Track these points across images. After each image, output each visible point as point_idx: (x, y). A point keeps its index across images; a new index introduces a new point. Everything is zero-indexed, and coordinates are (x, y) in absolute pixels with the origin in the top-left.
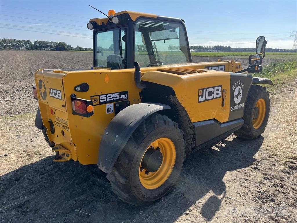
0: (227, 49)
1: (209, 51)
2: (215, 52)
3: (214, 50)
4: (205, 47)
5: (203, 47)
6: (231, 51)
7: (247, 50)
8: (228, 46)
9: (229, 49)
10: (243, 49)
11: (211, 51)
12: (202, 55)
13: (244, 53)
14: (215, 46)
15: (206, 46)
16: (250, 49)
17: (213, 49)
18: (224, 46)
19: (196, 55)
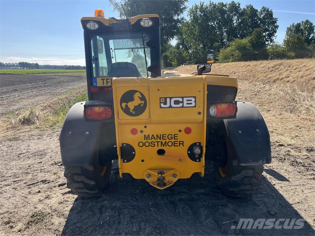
0: (35, 66)
1: (12, 68)
2: (21, 69)
3: (18, 67)
4: (6, 63)
5: (4, 63)
6: (40, 68)
7: (57, 68)
8: (35, 63)
9: (37, 66)
10: (52, 66)
11: (15, 69)
12: (12, 73)
13: (55, 70)
14: (19, 62)
15: (8, 63)
16: (60, 66)
17: (17, 65)
18: (30, 63)
19: (3, 73)
